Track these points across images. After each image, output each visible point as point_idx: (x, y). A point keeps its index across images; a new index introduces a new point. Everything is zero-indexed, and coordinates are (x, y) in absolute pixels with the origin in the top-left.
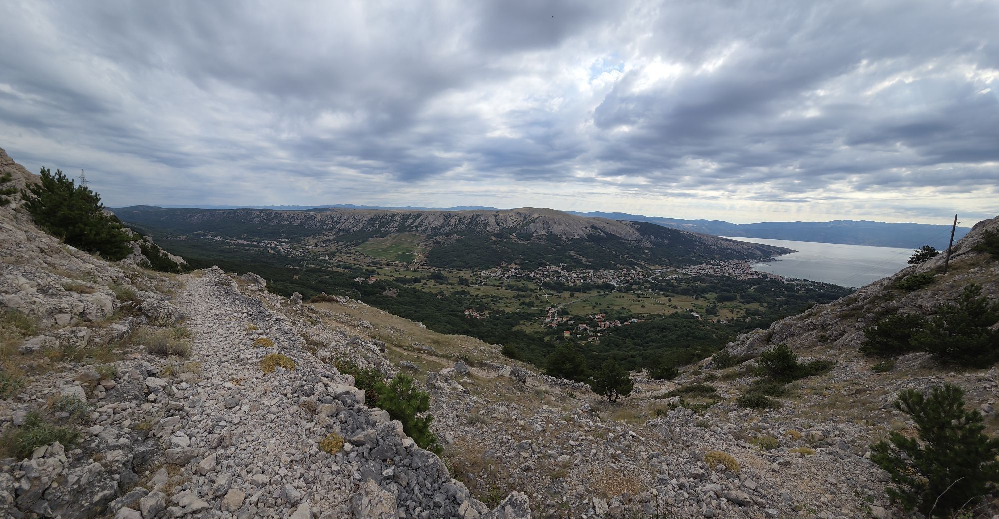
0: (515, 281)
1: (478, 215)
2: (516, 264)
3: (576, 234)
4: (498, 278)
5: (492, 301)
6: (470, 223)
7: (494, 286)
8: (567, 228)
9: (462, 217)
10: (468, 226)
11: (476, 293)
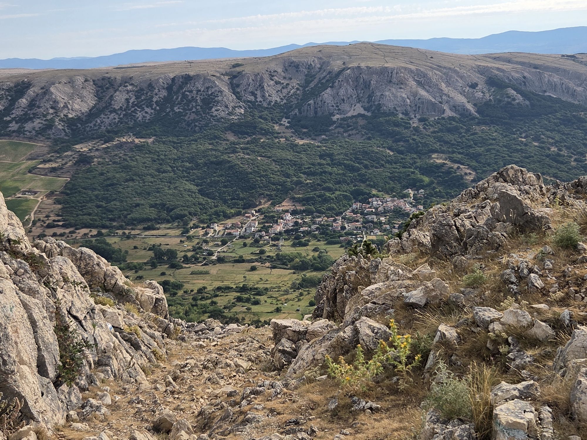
0: (294, 245)
1: (187, 79)
2: (294, 200)
3: (446, 107)
4: (249, 241)
5: (239, 299)
6: (167, 100)
7: (240, 260)
8: (423, 93)
9: (144, 86)
10: (162, 110)
11: (199, 283)
